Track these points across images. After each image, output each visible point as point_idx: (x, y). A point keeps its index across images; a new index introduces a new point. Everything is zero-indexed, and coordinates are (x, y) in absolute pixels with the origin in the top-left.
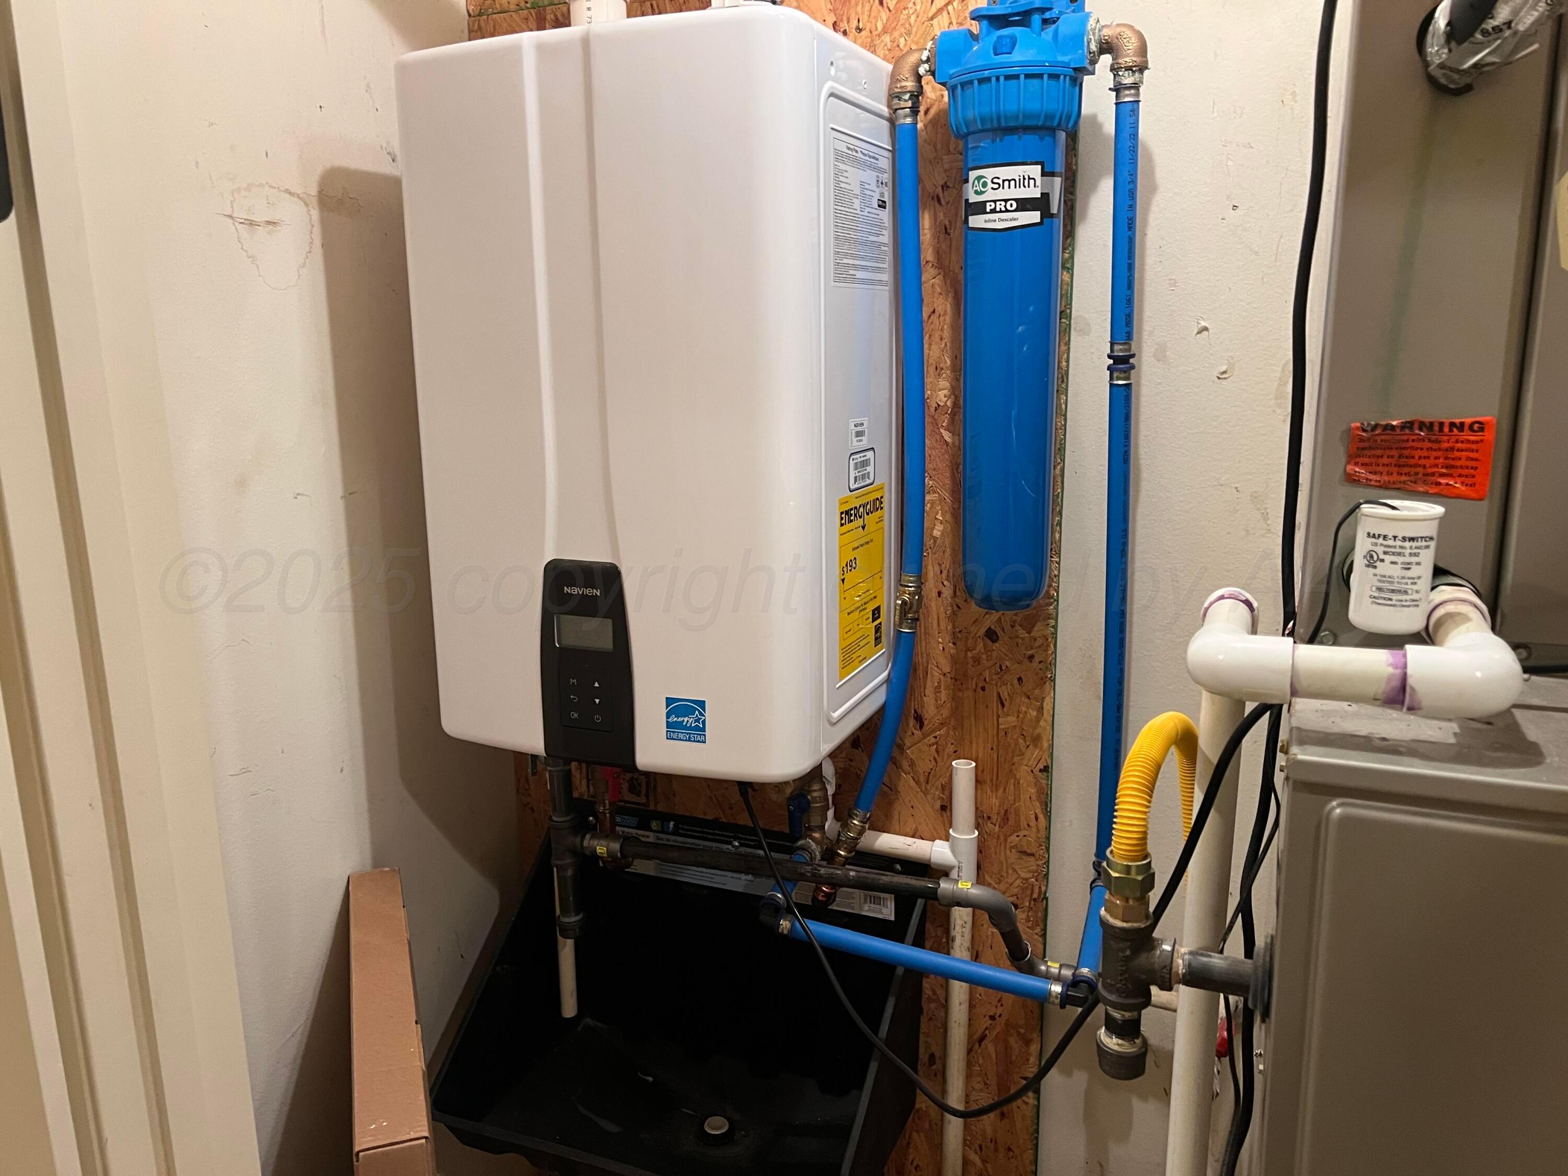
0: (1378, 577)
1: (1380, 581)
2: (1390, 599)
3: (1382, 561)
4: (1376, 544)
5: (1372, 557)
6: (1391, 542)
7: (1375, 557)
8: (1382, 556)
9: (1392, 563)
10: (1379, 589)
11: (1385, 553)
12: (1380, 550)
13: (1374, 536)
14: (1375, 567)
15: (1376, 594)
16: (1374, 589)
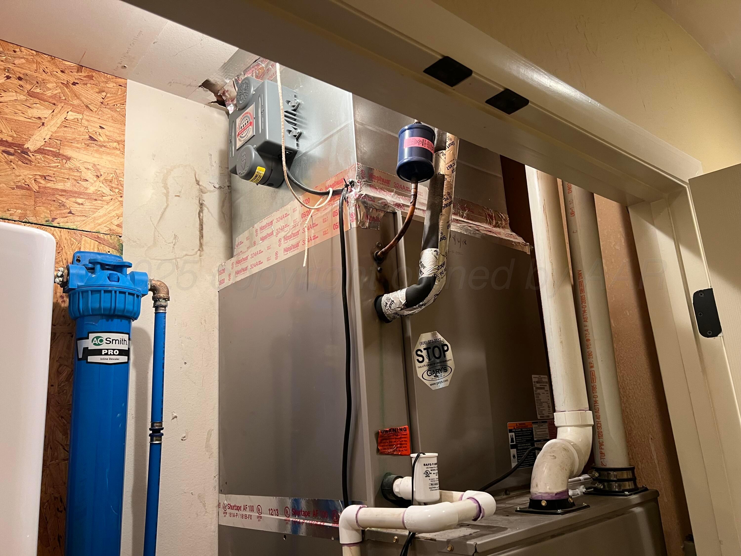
0: (431, 480)
1: (431, 481)
2: (435, 488)
3: (431, 473)
4: (428, 468)
5: (427, 473)
6: (432, 466)
7: (429, 473)
8: (431, 472)
9: (434, 474)
10: (432, 484)
11: (431, 470)
12: (429, 469)
13: (427, 465)
14: (429, 476)
15: (431, 487)
16: (430, 485)
